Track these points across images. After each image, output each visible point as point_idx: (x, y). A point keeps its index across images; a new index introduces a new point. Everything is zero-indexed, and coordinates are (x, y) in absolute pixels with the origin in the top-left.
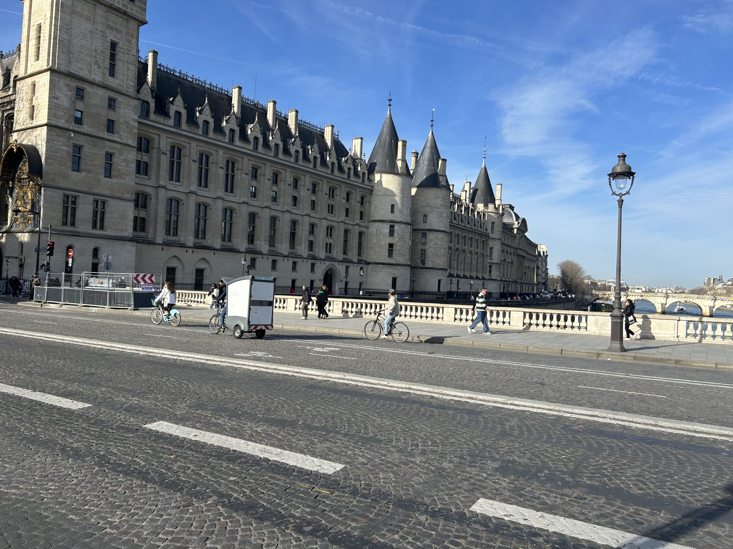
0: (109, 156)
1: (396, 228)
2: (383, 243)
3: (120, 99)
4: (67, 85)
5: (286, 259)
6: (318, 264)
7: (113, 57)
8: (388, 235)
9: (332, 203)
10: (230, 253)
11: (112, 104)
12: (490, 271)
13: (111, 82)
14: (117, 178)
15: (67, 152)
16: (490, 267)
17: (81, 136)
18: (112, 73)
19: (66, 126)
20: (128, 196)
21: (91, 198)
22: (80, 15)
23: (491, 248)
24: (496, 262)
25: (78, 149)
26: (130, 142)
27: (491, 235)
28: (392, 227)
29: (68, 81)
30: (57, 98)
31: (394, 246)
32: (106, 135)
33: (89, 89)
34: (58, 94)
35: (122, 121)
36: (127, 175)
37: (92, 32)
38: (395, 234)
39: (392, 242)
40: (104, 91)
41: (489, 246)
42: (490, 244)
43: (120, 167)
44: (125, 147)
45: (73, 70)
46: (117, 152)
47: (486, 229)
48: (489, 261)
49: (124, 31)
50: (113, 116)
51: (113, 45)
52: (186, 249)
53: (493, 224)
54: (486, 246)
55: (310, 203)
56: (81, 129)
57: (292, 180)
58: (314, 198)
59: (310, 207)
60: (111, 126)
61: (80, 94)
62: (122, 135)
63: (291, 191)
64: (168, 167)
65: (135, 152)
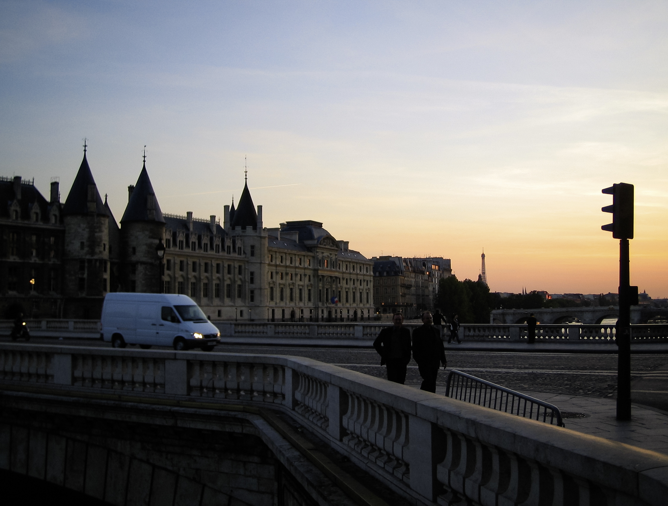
8: (78, 270)
12: (252, 298)
16: (252, 293)
23: (252, 274)
24: (258, 287)
27: (251, 260)
31: (85, 280)
38: (86, 269)
41: (249, 272)
42: (249, 268)
47: (244, 253)
48: (250, 287)
53: (253, 247)
54: (245, 272)
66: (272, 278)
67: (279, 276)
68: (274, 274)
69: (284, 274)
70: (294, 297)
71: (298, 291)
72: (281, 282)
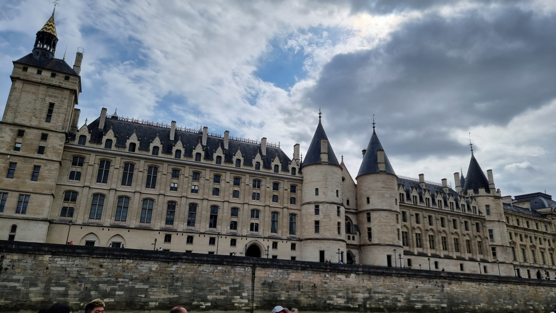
0: (37, 168)
1: (321, 207)
2: (310, 221)
4: (11, 130)
5: (202, 236)
6: (239, 240)
7: (50, 111)
8: (314, 213)
9: (258, 192)
10: (144, 231)
11: (44, 137)
12: (494, 254)
13: (46, 125)
14: (40, 180)
15: (4, 167)
16: (494, 249)
17: (16, 157)
18: (48, 121)
19: (6, 152)
20: (48, 192)
21: (17, 194)
22: (28, 92)
23: (491, 231)
24: (500, 244)
25: (13, 165)
26: (54, 159)
27: (487, 218)
28: (317, 207)
29: (12, 127)
30: (2, 137)
31: (320, 223)
32: (36, 155)
33: (27, 130)
34: (3, 135)
35: (50, 146)
36: (48, 178)
37: (35, 100)
38: (320, 212)
39: (317, 220)
40: (39, 130)
41: (487, 229)
42: (487, 226)
43: (43, 174)
44: (49, 162)
45: (17, 121)
46: (42, 166)
47: (480, 212)
48: (490, 243)
49: (60, 96)
50: (43, 143)
51: (52, 105)
52: (103, 228)
53: (487, 206)
54: (483, 229)
55: (231, 192)
56: (18, 153)
57: (212, 176)
58: (236, 188)
59: (232, 195)
60: (41, 150)
61: (21, 134)
62: (49, 154)
63: (211, 184)
64: (96, 174)
65: (57, 165)
66: (511, 238)
67: (519, 237)
68: (513, 235)
69: (523, 236)
70: (537, 260)
71: (540, 254)
72: (521, 243)
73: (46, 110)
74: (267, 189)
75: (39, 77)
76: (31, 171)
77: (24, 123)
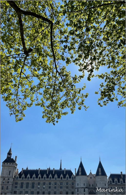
3: (10, 178)
7: (10, 173)
9: (62, 186)
11: (9, 179)
13: (9, 176)
18: (9, 175)
19: (2, 184)
20: (10, 192)
21: (4, 193)
22: (5, 169)
25: (3, 186)
26: (11, 184)
28: (78, 189)
32: (7, 184)
34: (1, 180)
35: (10, 181)
37: (7, 171)
39: (78, 193)
45: (3, 176)
46: (9, 186)
50: (8, 181)
51: (10, 171)
55: (54, 187)
56: (4, 184)
57: (48, 183)
58: (55, 186)
59: (54, 188)
60: (8, 182)
61: (4, 179)
62: (10, 183)
63: (48, 185)
64: (20, 186)
65: (11, 185)
73: (9, 173)
74: (64, 185)
75: (7, 165)
76: (6, 188)
77: (5, 176)
